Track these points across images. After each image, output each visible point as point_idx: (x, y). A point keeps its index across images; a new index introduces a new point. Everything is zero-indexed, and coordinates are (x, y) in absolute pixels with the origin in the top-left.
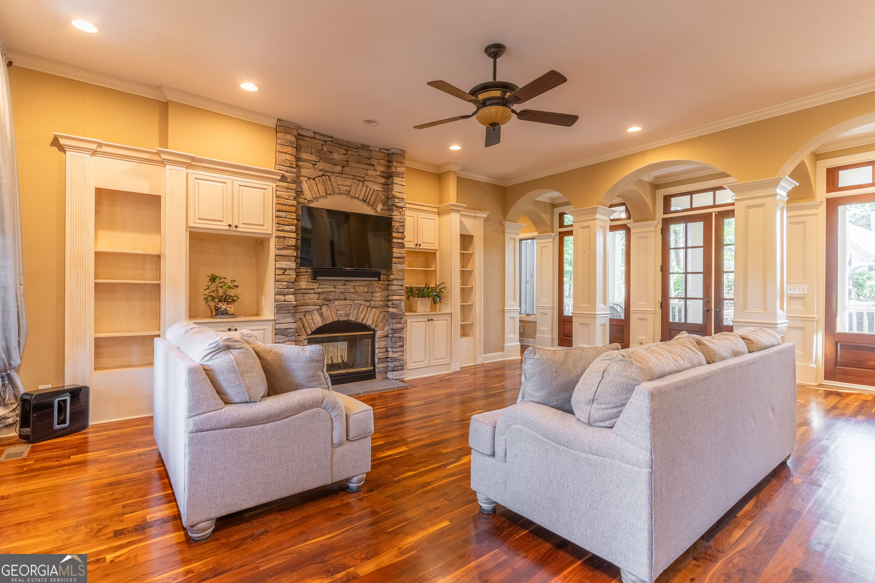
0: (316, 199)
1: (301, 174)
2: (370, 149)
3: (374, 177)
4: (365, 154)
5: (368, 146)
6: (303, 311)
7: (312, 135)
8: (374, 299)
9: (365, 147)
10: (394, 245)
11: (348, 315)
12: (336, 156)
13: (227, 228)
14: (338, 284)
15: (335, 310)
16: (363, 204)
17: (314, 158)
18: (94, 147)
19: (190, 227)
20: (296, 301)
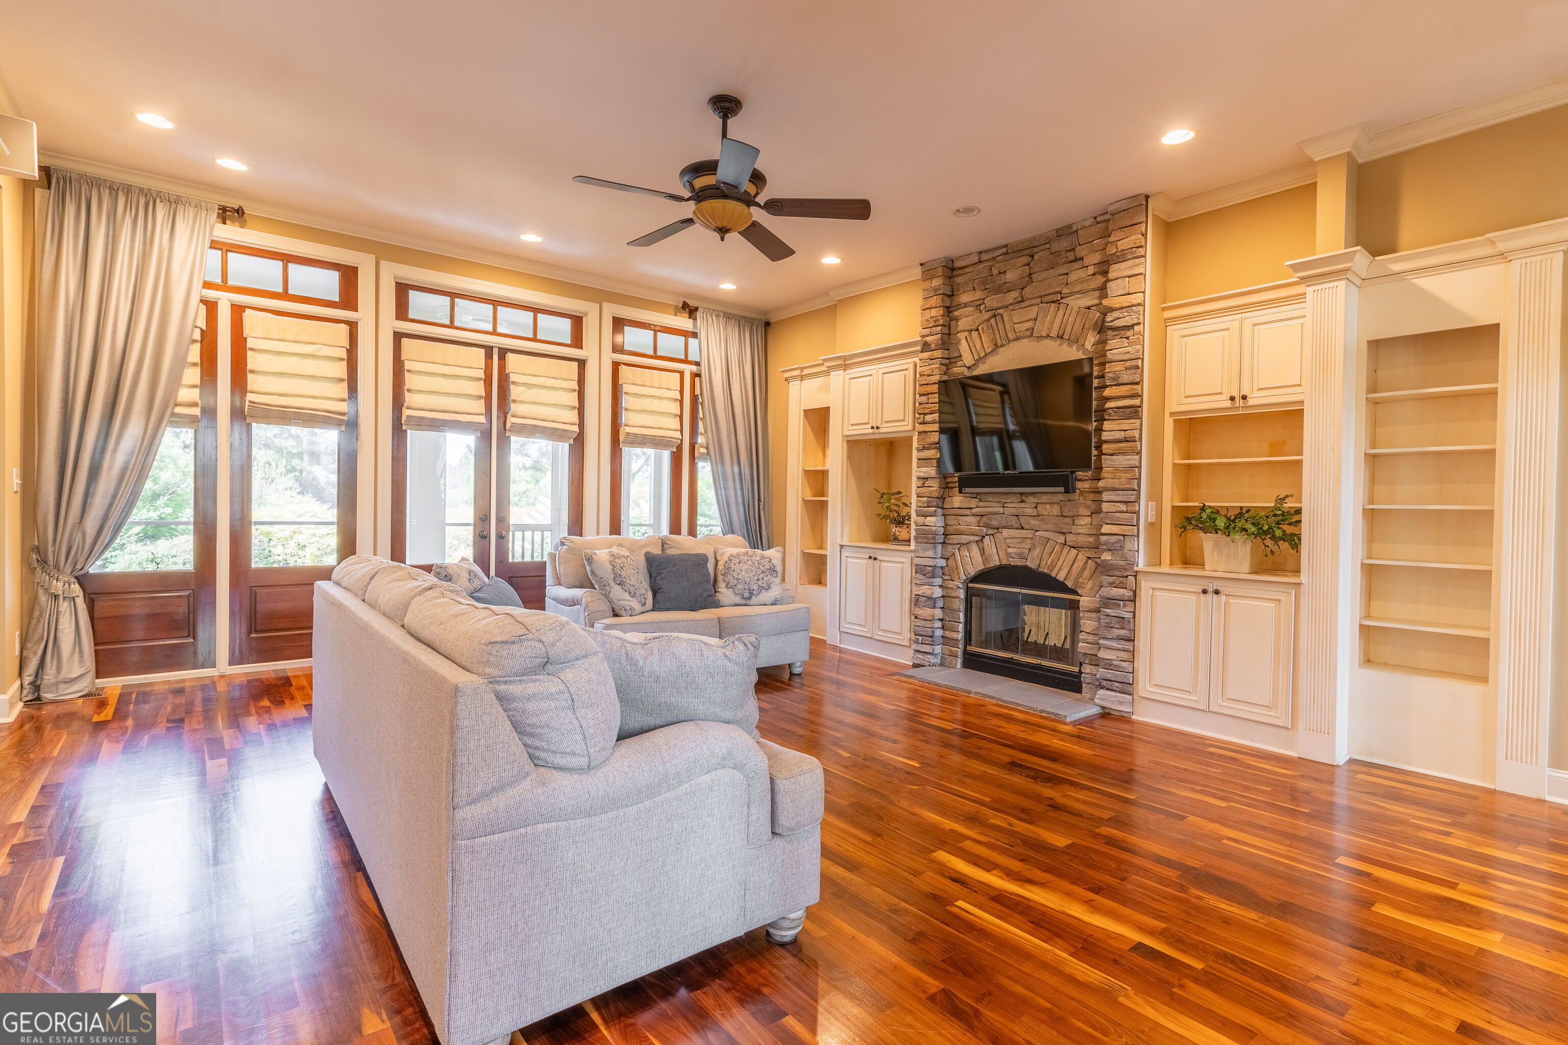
0: (979, 361)
1: (959, 329)
2: (1074, 228)
3: (1080, 283)
4: (1064, 244)
5: (1070, 226)
6: (955, 542)
7: (975, 259)
8: (1075, 529)
9: (1065, 231)
10: (1109, 414)
11: (1022, 556)
12: (1010, 276)
13: (871, 431)
14: (1009, 500)
15: (1004, 546)
16: (1060, 345)
17: (978, 295)
18: (797, 373)
19: (847, 436)
20: (946, 526)
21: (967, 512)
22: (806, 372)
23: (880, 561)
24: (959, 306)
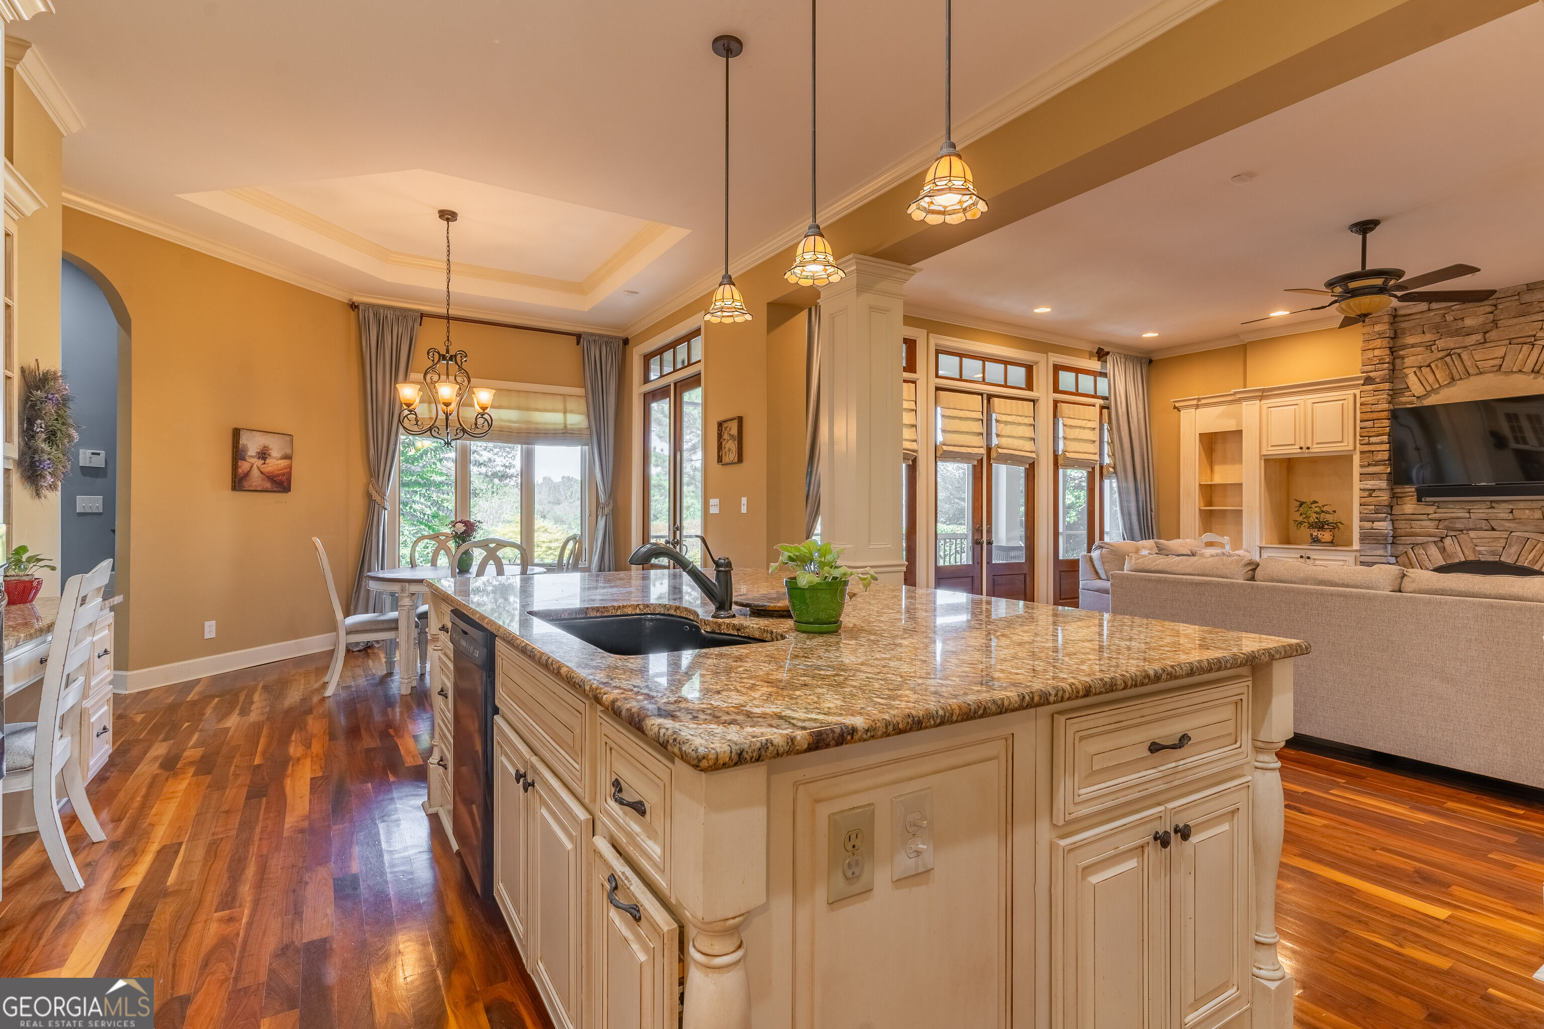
0: (1432, 393)
1: (1406, 365)
4: (1537, 296)
5: (1542, 282)
6: (1407, 542)
7: (1424, 308)
9: (1537, 286)
11: (1494, 553)
12: (1471, 321)
13: (1300, 451)
14: (1476, 507)
15: (1471, 545)
16: (1532, 379)
17: (1428, 337)
18: (1195, 402)
19: (1264, 455)
20: (1394, 529)
21: (1425, 517)
22: (1203, 402)
23: (1314, 559)
24: (1404, 347)
